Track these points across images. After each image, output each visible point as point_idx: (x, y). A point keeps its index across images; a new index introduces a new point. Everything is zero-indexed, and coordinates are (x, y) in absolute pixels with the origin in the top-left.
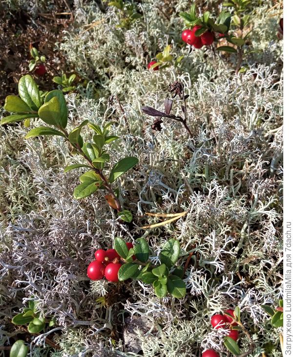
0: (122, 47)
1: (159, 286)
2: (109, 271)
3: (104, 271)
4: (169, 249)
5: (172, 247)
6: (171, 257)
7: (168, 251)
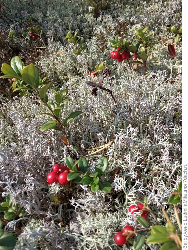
0: (75, 65)
1: (94, 185)
2: (61, 177)
3: (58, 177)
4: (101, 164)
5: (103, 162)
6: (102, 169)
7: (100, 165)
